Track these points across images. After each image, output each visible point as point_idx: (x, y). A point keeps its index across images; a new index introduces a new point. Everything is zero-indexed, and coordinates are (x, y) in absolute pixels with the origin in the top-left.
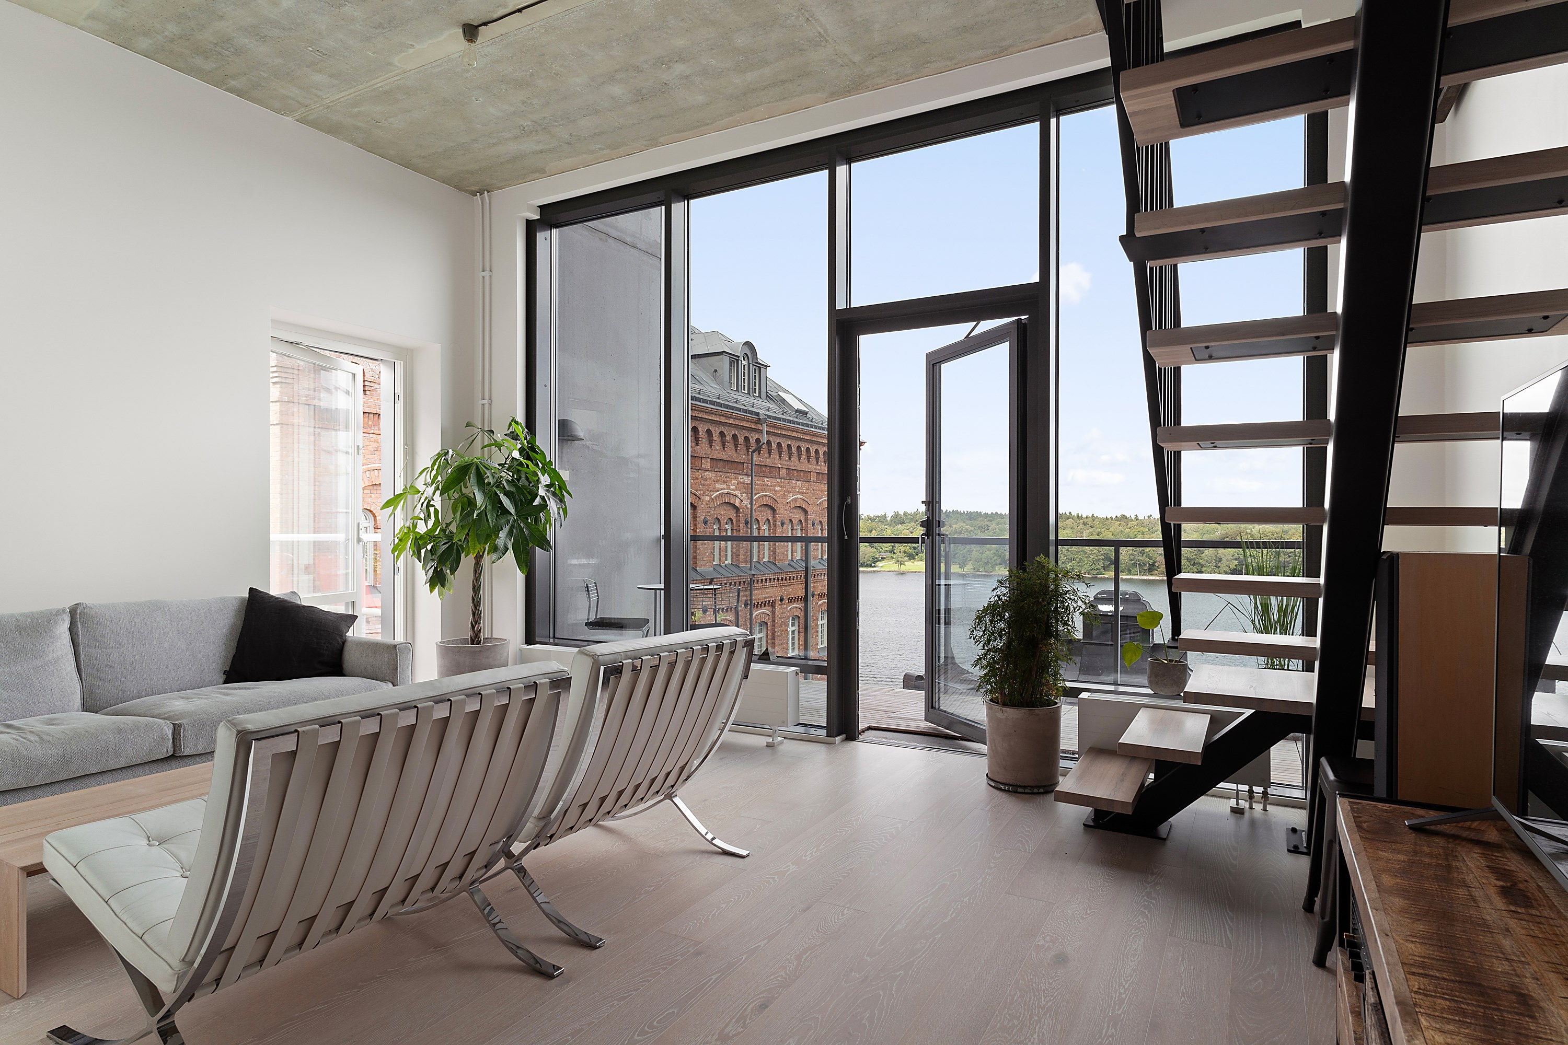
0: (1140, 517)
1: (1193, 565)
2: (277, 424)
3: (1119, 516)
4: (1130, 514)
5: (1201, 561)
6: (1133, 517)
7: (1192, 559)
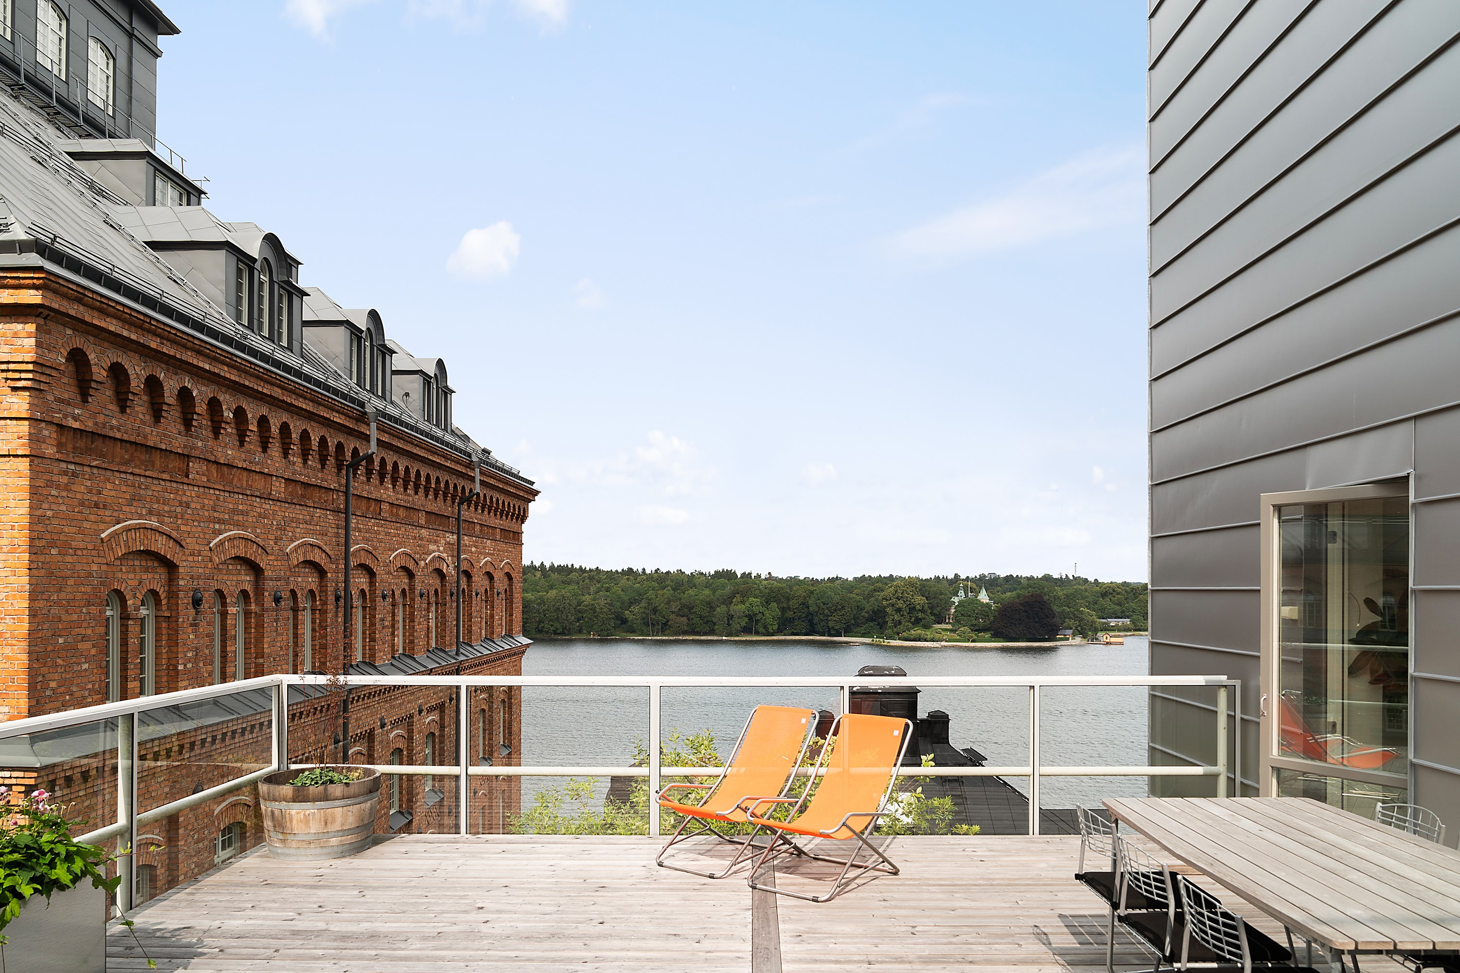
0: (648, 571)
1: (706, 623)
2: (22, 456)
3: (625, 569)
4: (637, 567)
5: (713, 619)
6: (640, 571)
7: (705, 617)
